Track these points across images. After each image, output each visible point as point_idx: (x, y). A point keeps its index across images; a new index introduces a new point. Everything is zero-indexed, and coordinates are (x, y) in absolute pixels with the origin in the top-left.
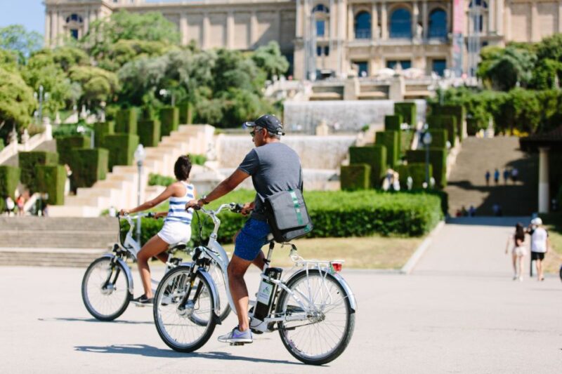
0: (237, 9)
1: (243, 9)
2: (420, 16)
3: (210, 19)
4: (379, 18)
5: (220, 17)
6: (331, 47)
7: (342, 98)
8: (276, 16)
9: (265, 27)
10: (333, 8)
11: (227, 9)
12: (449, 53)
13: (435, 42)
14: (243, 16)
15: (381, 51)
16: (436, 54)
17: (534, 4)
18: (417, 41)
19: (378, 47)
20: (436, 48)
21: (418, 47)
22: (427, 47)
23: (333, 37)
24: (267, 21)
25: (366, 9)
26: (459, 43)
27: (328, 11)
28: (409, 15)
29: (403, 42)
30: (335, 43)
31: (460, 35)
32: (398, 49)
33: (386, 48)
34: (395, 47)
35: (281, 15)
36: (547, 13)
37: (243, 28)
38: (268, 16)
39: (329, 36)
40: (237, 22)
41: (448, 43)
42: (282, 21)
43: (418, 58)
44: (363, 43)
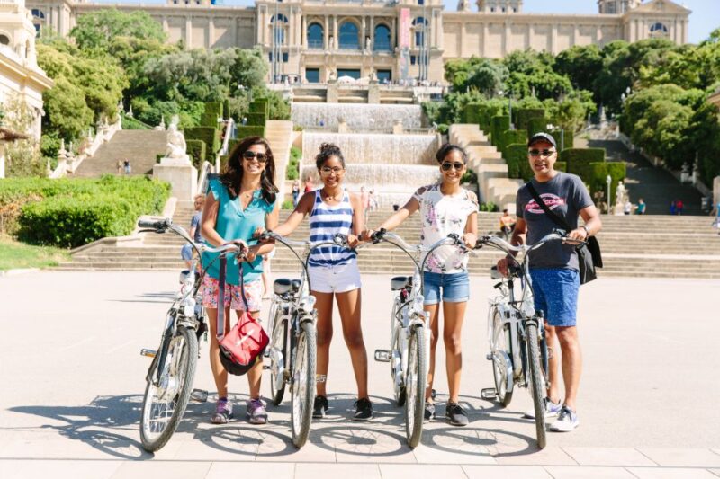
0: (195, 14)
1: (200, 14)
2: (368, 30)
3: (169, 21)
4: (331, 30)
5: (178, 21)
6: (290, 54)
7: (325, 101)
8: (233, 22)
9: (222, 31)
10: (291, 19)
11: (185, 14)
12: (396, 64)
13: (383, 53)
14: (201, 21)
15: (334, 60)
16: (383, 64)
17: (464, 25)
18: (368, 52)
19: (332, 56)
20: (383, 59)
21: (368, 57)
22: (375, 58)
23: (291, 45)
24: (224, 26)
25: (319, 21)
26: (405, 55)
27: (286, 20)
28: (357, 29)
29: (353, 52)
30: (295, 50)
31: (407, 49)
32: (349, 59)
33: (339, 57)
34: (348, 56)
35: (238, 22)
36: (474, 33)
37: (201, 31)
38: (223, 22)
39: (288, 44)
40: (194, 26)
41: (395, 55)
42: (238, 27)
43: (368, 68)
44: (318, 52)
